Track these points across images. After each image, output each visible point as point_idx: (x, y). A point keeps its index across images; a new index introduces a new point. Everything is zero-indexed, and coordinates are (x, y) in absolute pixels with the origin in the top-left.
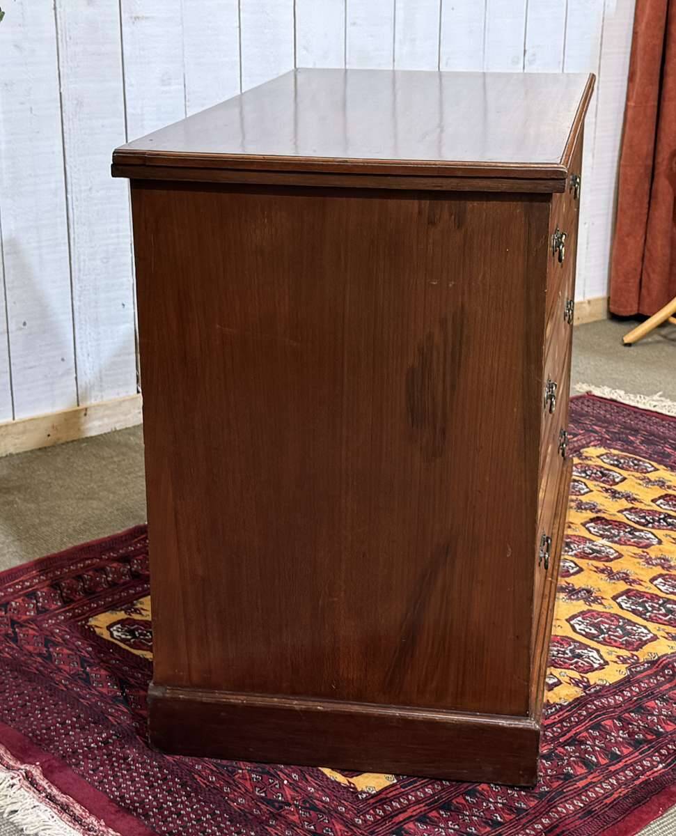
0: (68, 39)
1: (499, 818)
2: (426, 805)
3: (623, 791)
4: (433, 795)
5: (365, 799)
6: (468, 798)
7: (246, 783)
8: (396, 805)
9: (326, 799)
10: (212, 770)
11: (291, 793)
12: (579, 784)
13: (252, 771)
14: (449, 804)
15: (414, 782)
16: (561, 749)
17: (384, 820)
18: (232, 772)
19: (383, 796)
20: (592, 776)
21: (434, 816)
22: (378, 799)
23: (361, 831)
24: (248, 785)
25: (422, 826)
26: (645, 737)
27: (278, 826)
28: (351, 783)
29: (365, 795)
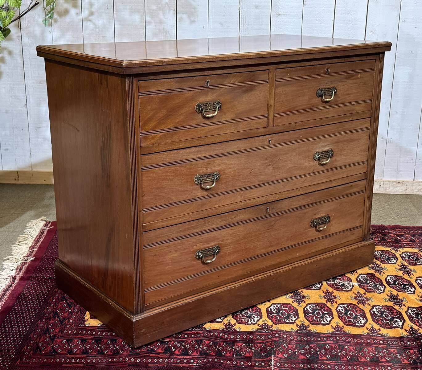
1: (106, 352)
2: (94, 337)
3: (162, 365)
4: (102, 335)
5: (80, 326)
6: (109, 341)
7: (60, 305)
8: (84, 332)
9: (71, 321)
10: (58, 298)
11: (66, 314)
12: (151, 355)
13: (67, 303)
14: (100, 340)
15: (105, 329)
16: (173, 342)
17: (72, 335)
18: (62, 301)
19: (87, 328)
20: (162, 355)
21: (88, 341)
22: (83, 328)
23: (60, 335)
24: (59, 307)
25: (79, 342)
26: (210, 353)
27: (43, 321)
28: (87, 320)
29: (83, 325)
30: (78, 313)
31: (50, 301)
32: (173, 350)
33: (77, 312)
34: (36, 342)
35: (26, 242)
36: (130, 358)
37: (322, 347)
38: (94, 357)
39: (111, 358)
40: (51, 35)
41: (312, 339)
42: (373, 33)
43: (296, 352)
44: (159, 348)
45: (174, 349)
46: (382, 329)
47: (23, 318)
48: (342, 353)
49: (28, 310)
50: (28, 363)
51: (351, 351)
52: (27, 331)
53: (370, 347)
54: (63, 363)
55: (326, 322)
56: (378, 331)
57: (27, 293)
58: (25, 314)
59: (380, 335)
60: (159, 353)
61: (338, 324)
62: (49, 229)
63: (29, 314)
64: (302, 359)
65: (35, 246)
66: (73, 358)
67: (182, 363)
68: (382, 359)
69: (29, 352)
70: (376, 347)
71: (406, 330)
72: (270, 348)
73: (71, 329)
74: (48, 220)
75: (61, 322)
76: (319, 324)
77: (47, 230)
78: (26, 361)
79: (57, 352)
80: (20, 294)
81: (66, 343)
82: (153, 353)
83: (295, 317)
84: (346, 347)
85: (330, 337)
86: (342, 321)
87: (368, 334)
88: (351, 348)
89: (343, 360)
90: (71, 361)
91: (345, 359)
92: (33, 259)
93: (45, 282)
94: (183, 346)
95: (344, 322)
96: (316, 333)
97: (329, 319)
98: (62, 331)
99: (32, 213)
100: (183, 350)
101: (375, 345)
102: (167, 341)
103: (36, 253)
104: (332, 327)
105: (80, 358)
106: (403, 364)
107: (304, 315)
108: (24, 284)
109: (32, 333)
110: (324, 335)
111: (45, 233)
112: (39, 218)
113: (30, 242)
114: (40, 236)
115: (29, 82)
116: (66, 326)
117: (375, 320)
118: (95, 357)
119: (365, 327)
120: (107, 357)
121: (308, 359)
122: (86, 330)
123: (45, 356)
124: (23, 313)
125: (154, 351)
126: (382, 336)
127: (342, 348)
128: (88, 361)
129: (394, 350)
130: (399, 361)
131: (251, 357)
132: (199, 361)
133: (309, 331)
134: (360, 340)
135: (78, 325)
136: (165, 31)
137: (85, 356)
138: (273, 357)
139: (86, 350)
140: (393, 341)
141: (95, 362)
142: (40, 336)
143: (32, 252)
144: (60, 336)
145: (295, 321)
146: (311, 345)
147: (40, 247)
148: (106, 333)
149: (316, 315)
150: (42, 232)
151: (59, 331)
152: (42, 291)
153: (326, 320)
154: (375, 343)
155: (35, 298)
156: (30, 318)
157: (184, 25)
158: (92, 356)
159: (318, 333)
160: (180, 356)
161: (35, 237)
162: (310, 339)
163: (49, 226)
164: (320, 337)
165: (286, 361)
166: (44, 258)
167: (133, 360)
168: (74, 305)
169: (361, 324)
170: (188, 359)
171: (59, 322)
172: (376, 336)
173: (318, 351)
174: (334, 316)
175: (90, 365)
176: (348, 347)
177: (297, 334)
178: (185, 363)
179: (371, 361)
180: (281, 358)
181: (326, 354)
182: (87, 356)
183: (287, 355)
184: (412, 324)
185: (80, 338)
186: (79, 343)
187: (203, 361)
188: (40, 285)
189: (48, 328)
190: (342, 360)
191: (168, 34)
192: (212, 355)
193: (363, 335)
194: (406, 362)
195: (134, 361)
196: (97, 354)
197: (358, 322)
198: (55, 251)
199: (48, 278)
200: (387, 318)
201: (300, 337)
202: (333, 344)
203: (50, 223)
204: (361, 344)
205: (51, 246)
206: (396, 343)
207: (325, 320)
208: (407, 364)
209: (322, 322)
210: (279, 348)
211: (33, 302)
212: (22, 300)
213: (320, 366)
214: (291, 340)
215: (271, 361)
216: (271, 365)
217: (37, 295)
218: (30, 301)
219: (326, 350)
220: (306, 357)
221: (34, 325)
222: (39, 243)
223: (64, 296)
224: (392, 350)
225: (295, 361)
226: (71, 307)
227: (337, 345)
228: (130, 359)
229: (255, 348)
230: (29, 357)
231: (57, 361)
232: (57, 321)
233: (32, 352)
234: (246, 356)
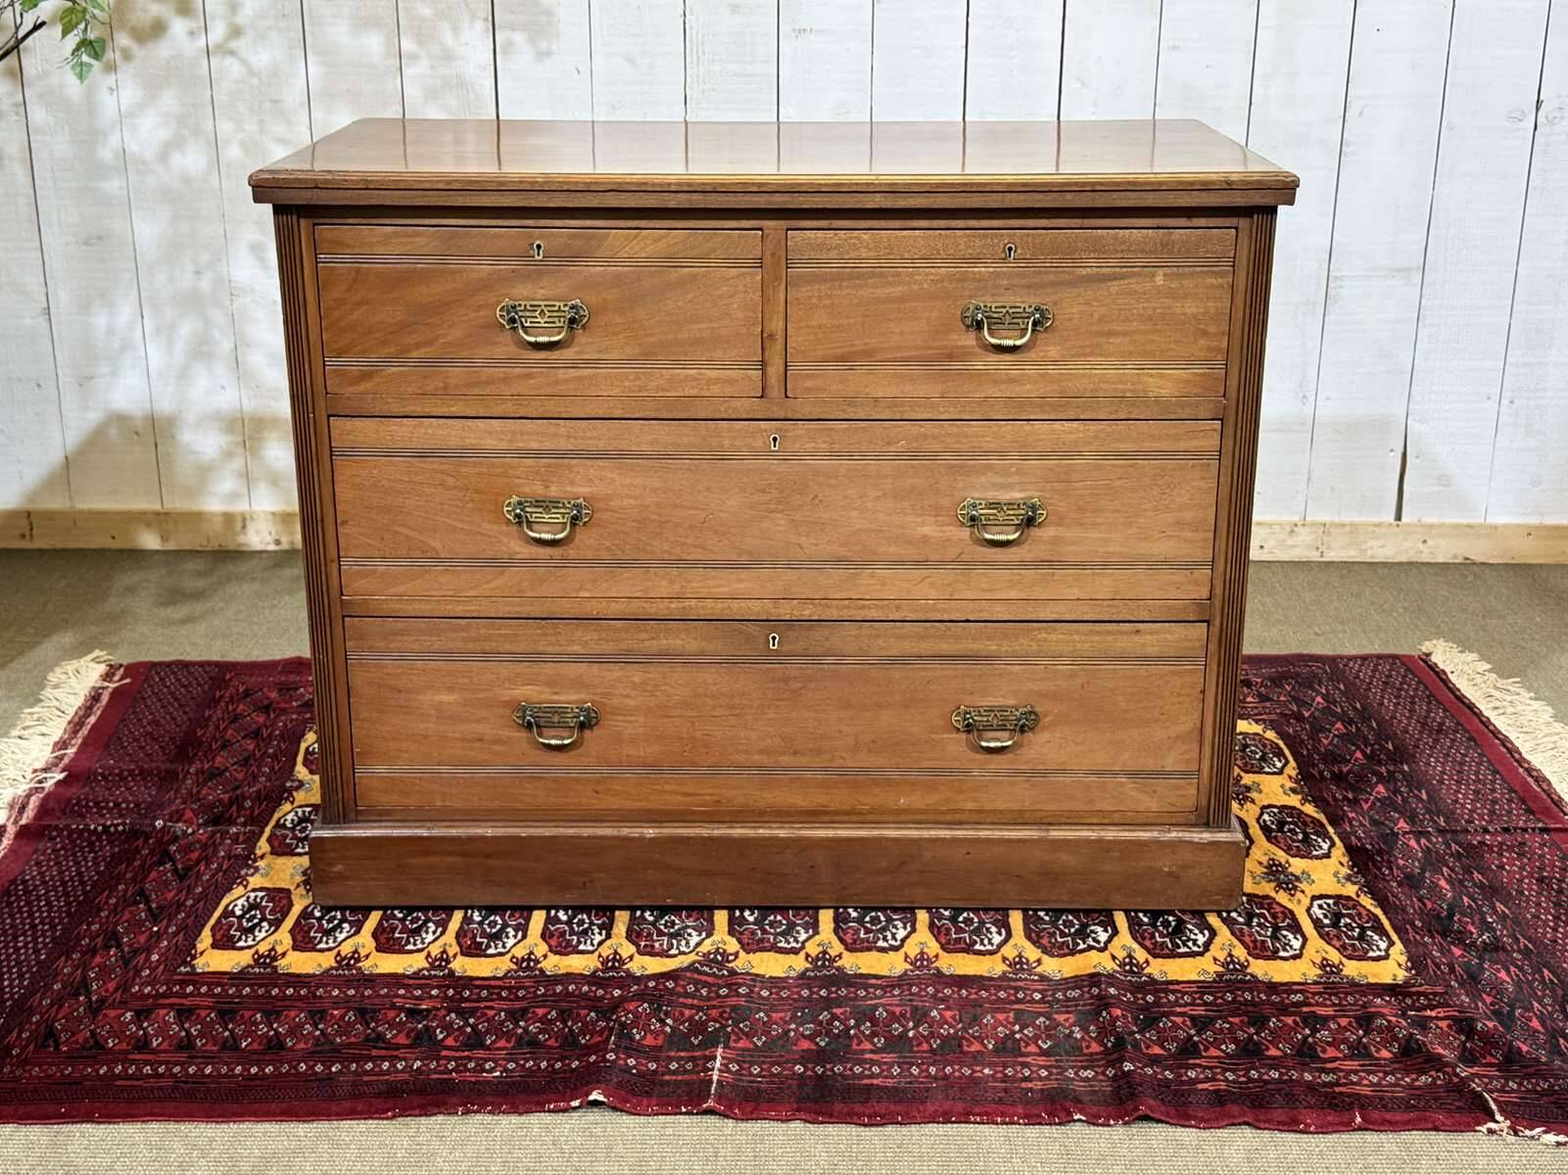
0: (700, 54)
1: (245, 1044)
2: (217, 1003)
3: (404, 1078)
4: (240, 996)
5: (180, 974)
6: (258, 1015)
7: (127, 915)
8: (189, 989)
9: (154, 957)
10: (124, 895)
11: (142, 939)
12: (374, 1053)
14: (234, 1012)
16: (443, 1012)
17: (153, 997)
19: (196, 978)
20: (407, 1050)
21: (199, 1015)
22: (188, 978)
23: (119, 997)
24: (124, 918)
26: (546, 1040)
27: (73, 960)
28: (202, 953)
29: (188, 969)
30: (178, 935)
31: (99, 904)
32: (440, 1037)
33: (175, 934)
34: (48, 1019)
35: (44, 729)
36: (311, 1063)
37: (865, 1015)
38: (209, 1057)
39: (257, 1063)
40: (115, 99)
41: (843, 992)
42: (1083, 83)
43: (789, 1030)
44: (399, 1032)
45: (441, 1032)
46: (1046, 958)
47: (17, 950)
48: (921, 1029)
49: (34, 927)
50: (17, 1080)
51: (946, 1023)
52: (25, 988)
53: (1005, 1011)
54: (118, 1077)
55: (893, 943)
56: (1034, 965)
57: (33, 878)
58: (21, 938)
59: (1036, 978)
60: (398, 1047)
61: (925, 950)
62: (115, 690)
63: (35, 940)
64: (803, 1051)
65: (71, 739)
66: (147, 1063)
67: (461, 1071)
68: (1027, 1045)
69: (23, 1049)
70: (1018, 1012)
71: (1114, 958)
72: (717, 1025)
73: (152, 982)
74: (115, 660)
75: (125, 961)
76: (869, 949)
77: (110, 690)
78: (12, 1072)
79: (102, 1047)
80: (13, 882)
81: (131, 1022)
82: (381, 1048)
83: (807, 932)
84: (934, 1013)
85: (893, 987)
86: (937, 940)
87: (1004, 977)
88: (948, 1014)
89: (920, 1048)
90: (142, 1072)
91: (925, 1046)
92: (61, 776)
93: (91, 844)
94: (469, 1025)
95: (944, 941)
96: (856, 976)
97: (901, 934)
98: (124, 987)
99: (67, 638)
100: (469, 1039)
101: (1016, 1006)
102: (426, 1010)
103: (73, 760)
104: (907, 956)
105: (167, 1063)
106: (1085, 1055)
107: (832, 925)
108: (30, 849)
109: (39, 995)
110: (879, 982)
111: (105, 699)
112: (86, 654)
113: (57, 729)
114: (88, 709)
115: (53, 240)
116: (138, 972)
117: (1033, 935)
118: (209, 1059)
119: (999, 954)
120: (247, 1058)
121: (821, 1051)
122: (194, 983)
123: (71, 1058)
124: (15, 938)
125: (384, 1042)
126: (1043, 978)
127: (918, 1017)
128: (192, 1070)
129: (1067, 1016)
130: (1076, 1048)
131: (659, 1048)
132: (511, 1066)
133: (838, 969)
134: (976, 993)
135: (175, 969)
136: (460, 84)
137: (183, 1056)
138: (720, 1050)
139: (189, 1040)
140: (1069, 989)
141: (209, 1075)
142: (58, 1001)
143: (61, 758)
144: (117, 1001)
145: (803, 943)
146: (835, 1011)
147: (85, 743)
148: (253, 990)
149: (868, 925)
150: (95, 697)
151: (116, 990)
152: (80, 874)
153: (894, 937)
154: (1019, 1001)
155: (57, 892)
156: (37, 951)
157: (519, 63)
158: (204, 1057)
159: (862, 976)
160: (457, 1051)
161: (71, 712)
162: (836, 992)
163: (116, 678)
164: (866, 987)
165: (760, 1056)
166: (95, 773)
167: (319, 1068)
168: (169, 915)
169: (989, 947)
170: (481, 1059)
171: (120, 962)
172: (1026, 979)
173: (852, 1028)
174: (918, 926)
175: (194, 1083)
176: (940, 1014)
177: (801, 982)
178: (469, 1070)
179: (996, 1050)
180: (743, 1050)
181: (874, 1034)
182: (188, 1057)
183: (764, 1039)
184: (1135, 946)
185: (174, 1004)
186: (172, 1020)
187: (523, 1066)
188: (74, 854)
189: (85, 980)
190: (915, 1049)
191: (470, 91)
192: (551, 1047)
193: (990, 979)
194: (1095, 1047)
195: (323, 1070)
196: (218, 1052)
197: (982, 941)
198: (131, 755)
199: (100, 828)
200: (1067, 931)
201: (810, 989)
202: (897, 1005)
203: (122, 669)
204: (978, 1004)
205: (119, 738)
206: (1076, 993)
207: (889, 937)
208: (1097, 1053)
209: (881, 943)
210: (741, 1025)
211: (49, 903)
212: (19, 899)
213: (851, 1069)
214: (782, 999)
215: (714, 1058)
216: (713, 1070)
217: (64, 883)
218: (39, 901)
219: (874, 1022)
220: (817, 1044)
221: (45, 972)
222: (85, 731)
224: (1061, 1018)
225: (782, 1056)
226: (161, 921)
227: (908, 1009)
228: (311, 1068)
229: (675, 1021)
230: (23, 1062)
231: (101, 1072)
232: (113, 959)
233: (31, 1047)
234: (645, 1042)
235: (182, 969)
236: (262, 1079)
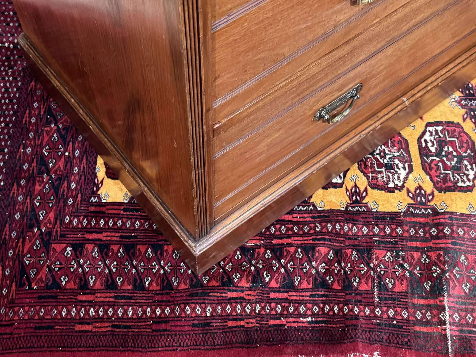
1: (147, 283)
2: (121, 237)
3: (253, 323)
4: (135, 229)
5: (92, 205)
6: (150, 250)
7: (46, 139)
8: (102, 222)
9: (73, 185)
10: (40, 113)
11: (61, 164)
12: (230, 295)
13: (58, 130)
14: (134, 246)
15: (137, 211)
16: (263, 251)
17: (80, 230)
18: (48, 123)
19: (104, 209)
20: (249, 292)
21: (113, 250)
22: (98, 209)
23: (59, 230)
25: (95, 254)
26: (332, 284)
27: (22, 187)
28: (102, 182)
29: (96, 199)
30: (82, 160)
31: (26, 123)
32: (267, 279)
33: (81, 158)
34: (18, 254)
36: (192, 305)
38: (128, 297)
45: (268, 276)
50: (11, 323)
54: (75, 321)
60: (243, 289)
66: (92, 304)
67: (286, 316)
69: (9, 288)
72: (438, 269)
73: (77, 213)
75: (56, 188)
78: (6, 314)
79: (58, 285)
81: (72, 258)
82: (233, 291)
90: (89, 314)
94: (282, 266)
98: (59, 217)
100: (284, 278)
102: (251, 248)
105: (103, 304)
109: (7, 225)
116: (65, 201)
120: (151, 298)
122: (103, 215)
123: (40, 297)
125: (234, 286)
128: (120, 313)
131: (405, 294)
132: (316, 309)
135: (89, 199)
137: (111, 296)
138: (446, 299)
139: (112, 278)
141: (132, 318)
142: (21, 236)
144: (59, 233)
148: (141, 223)
151: (56, 219)
158: (124, 297)
167: (198, 310)
168: (72, 136)
170: (296, 301)
171: (52, 190)
175: (124, 326)
178: (291, 314)
180: (459, 297)
182: (116, 297)
183: (468, 285)
185: (95, 240)
186: (97, 257)
187: (323, 310)
189: (33, 205)
192: (336, 291)
195: (201, 313)
196: (133, 291)
210: (454, 270)
215: (444, 309)
216: (444, 321)
223: (50, 107)
226: (68, 145)
228: (193, 310)
229: (410, 265)
230: (11, 303)
231: (64, 314)
232: (47, 186)
233: (14, 288)
234: (396, 290)
235: (92, 198)
236: (165, 322)
